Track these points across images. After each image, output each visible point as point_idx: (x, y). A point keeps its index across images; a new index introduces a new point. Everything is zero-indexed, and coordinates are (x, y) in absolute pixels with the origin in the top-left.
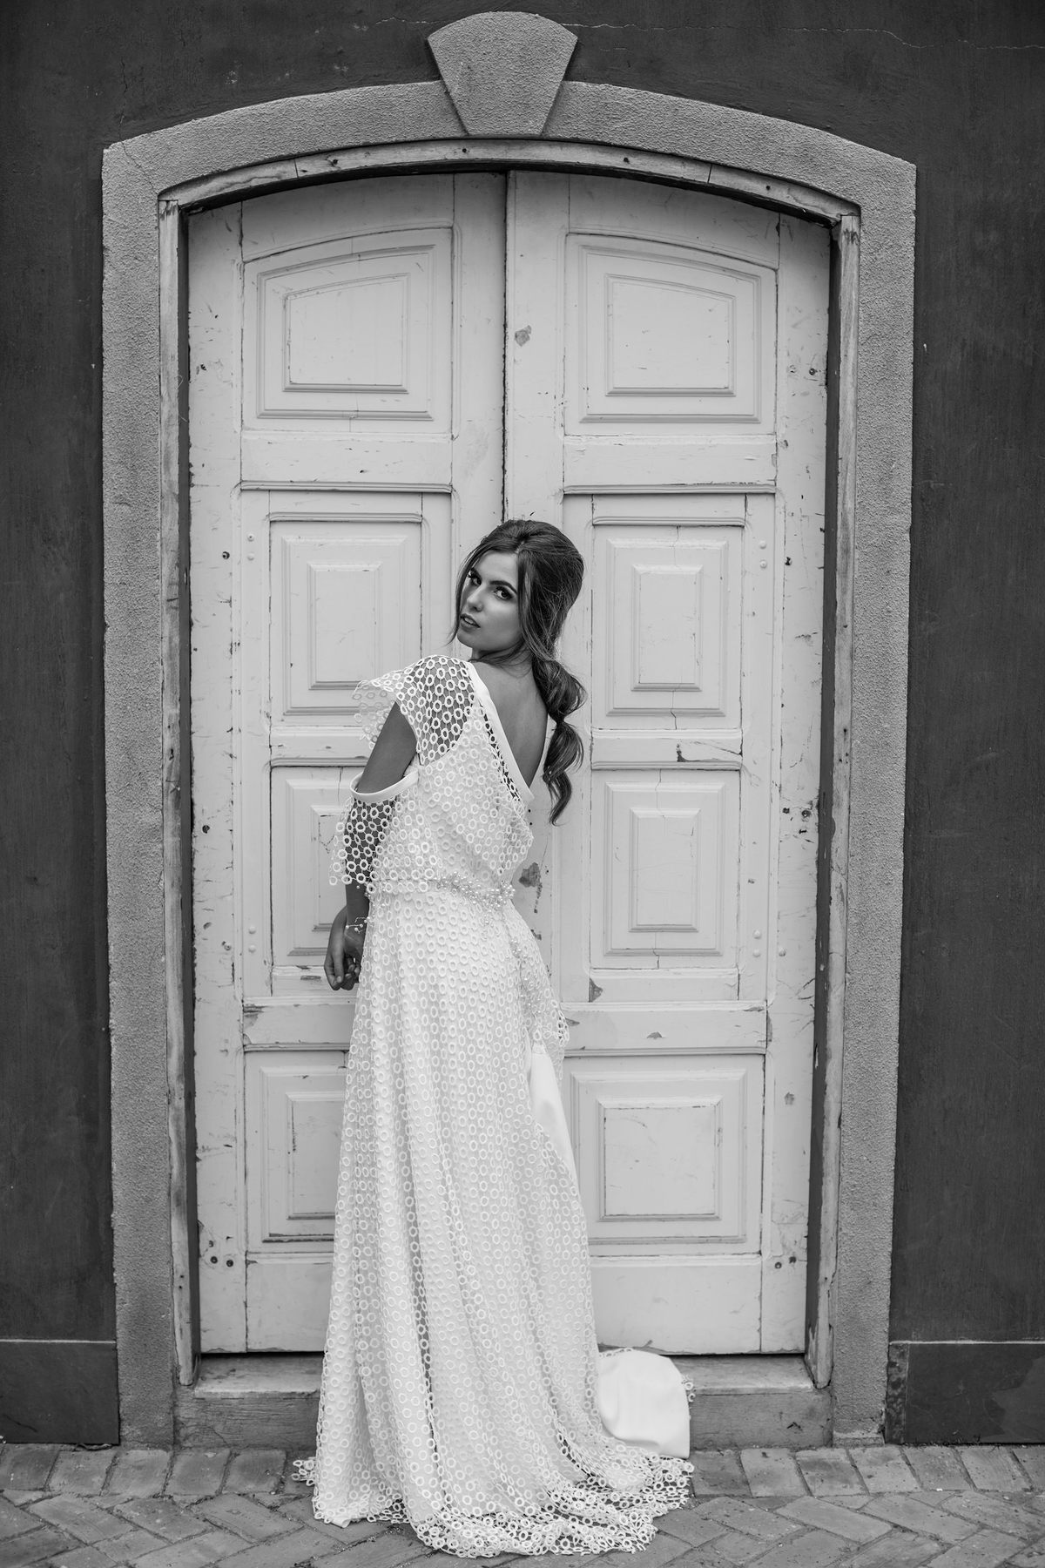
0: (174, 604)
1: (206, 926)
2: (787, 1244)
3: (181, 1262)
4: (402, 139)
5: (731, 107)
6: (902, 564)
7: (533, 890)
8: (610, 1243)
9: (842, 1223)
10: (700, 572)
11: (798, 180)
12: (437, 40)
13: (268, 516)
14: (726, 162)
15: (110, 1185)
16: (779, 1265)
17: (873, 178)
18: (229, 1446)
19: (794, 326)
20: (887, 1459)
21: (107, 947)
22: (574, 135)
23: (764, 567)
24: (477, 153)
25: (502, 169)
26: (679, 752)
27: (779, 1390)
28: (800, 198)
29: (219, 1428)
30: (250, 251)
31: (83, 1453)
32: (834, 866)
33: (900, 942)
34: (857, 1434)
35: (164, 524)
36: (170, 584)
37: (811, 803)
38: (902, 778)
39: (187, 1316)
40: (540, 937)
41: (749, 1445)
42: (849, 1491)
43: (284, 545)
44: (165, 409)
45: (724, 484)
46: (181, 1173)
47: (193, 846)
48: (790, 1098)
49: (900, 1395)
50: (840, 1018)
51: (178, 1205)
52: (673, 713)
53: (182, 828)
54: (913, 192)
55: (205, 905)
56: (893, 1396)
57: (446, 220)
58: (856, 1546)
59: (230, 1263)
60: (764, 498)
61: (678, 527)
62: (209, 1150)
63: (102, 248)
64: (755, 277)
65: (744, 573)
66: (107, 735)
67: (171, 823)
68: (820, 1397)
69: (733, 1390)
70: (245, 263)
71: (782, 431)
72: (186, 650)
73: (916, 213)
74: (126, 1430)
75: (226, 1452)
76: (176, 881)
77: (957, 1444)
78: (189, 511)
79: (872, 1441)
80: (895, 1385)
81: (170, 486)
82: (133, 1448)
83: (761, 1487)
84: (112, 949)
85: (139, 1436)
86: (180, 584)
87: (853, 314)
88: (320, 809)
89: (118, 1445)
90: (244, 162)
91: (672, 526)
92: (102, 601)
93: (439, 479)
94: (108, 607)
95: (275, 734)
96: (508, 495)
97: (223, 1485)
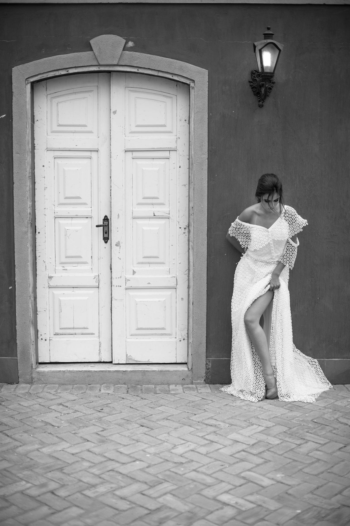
0: (30, 178)
1: (39, 256)
2: (183, 336)
3: (33, 338)
4: (84, 65)
5: (163, 57)
6: (206, 167)
7: (118, 247)
8: (139, 335)
9: (194, 329)
10: (159, 170)
11: (179, 74)
12: (92, 42)
13: (54, 156)
14: (162, 70)
15: (16, 319)
16: (180, 341)
17: (198, 74)
18: (45, 384)
19: (181, 109)
20: (205, 387)
21: (15, 261)
22: (125, 64)
23: (174, 168)
24: (102, 69)
25: (109, 72)
26: (154, 214)
27: (179, 370)
28: (180, 79)
29: (42, 379)
30: (49, 92)
31: (9, 385)
32: (190, 241)
33: (206, 259)
34: (199, 381)
35: (28, 158)
36: (29, 173)
37: (186, 226)
38: (206, 219)
39: (34, 352)
40: (120, 259)
41: (172, 384)
42: (194, 392)
43: (58, 164)
44: (28, 131)
45: (164, 148)
46: (33, 316)
47: (36, 237)
48: (182, 299)
49: (209, 372)
50: (192, 278)
51: (32, 324)
52: (152, 204)
53: (33, 232)
54: (207, 77)
55: (39, 251)
56: (207, 372)
57: (96, 84)
58: (192, 402)
59: (46, 340)
60: (174, 151)
61: (153, 158)
62: (40, 312)
63: (12, 92)
64: (171, 97)
65: (169, 170)
66: (14, 209)
67: (30, 231)
68: (189, 372)
69: (168, 370)
70: (47, 95)
71: (178, 135)
72: (34, 189)
73: (208, 82)
74: (20, 380)
75: (44, 385)
76: (31, 245)
77: (223, 384)
78: (34, 155)
79: (202, 383)
80: (208, 369)
81: (29, 149)
82: (22, 384)
83: (173, 392)
84: (16, 261)
85: (23, 381)
86: (32, 173)
87: (193, 106)
88: (67, 228)
89: (18, 383)
90: (46, 71)
91: (152, 158)
92: (13, 177)
93: (95, 147)
94: (14, 178)
95: (55, 210)
96: (112, 151)
97: (43, 391)
